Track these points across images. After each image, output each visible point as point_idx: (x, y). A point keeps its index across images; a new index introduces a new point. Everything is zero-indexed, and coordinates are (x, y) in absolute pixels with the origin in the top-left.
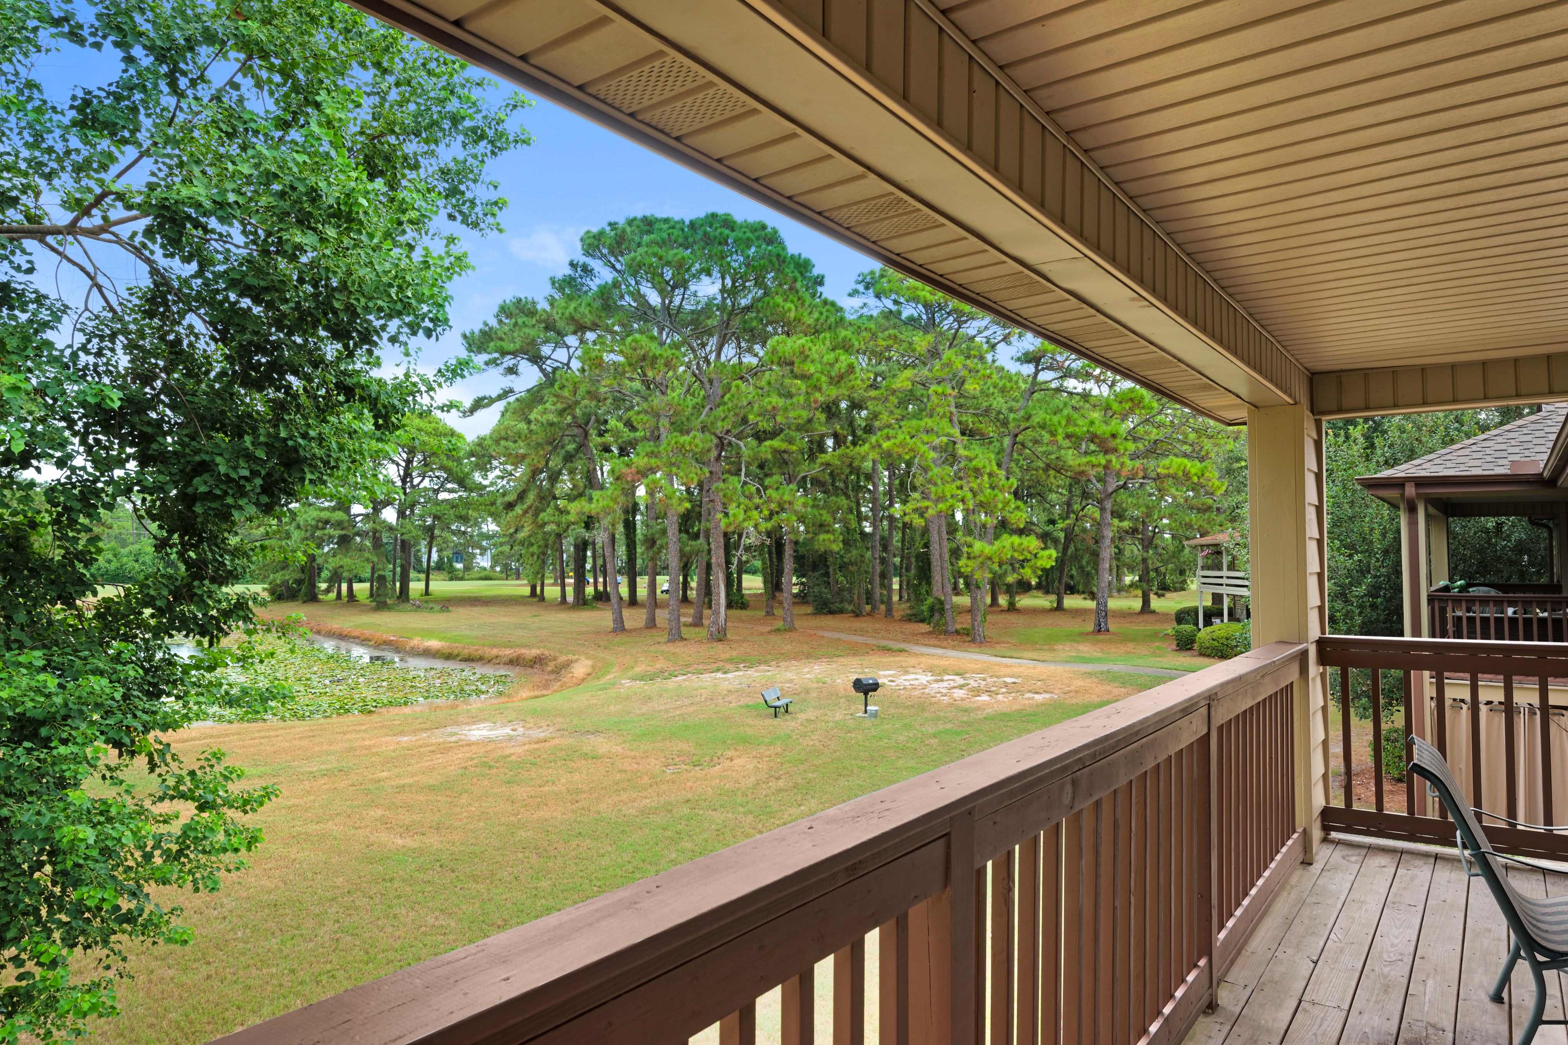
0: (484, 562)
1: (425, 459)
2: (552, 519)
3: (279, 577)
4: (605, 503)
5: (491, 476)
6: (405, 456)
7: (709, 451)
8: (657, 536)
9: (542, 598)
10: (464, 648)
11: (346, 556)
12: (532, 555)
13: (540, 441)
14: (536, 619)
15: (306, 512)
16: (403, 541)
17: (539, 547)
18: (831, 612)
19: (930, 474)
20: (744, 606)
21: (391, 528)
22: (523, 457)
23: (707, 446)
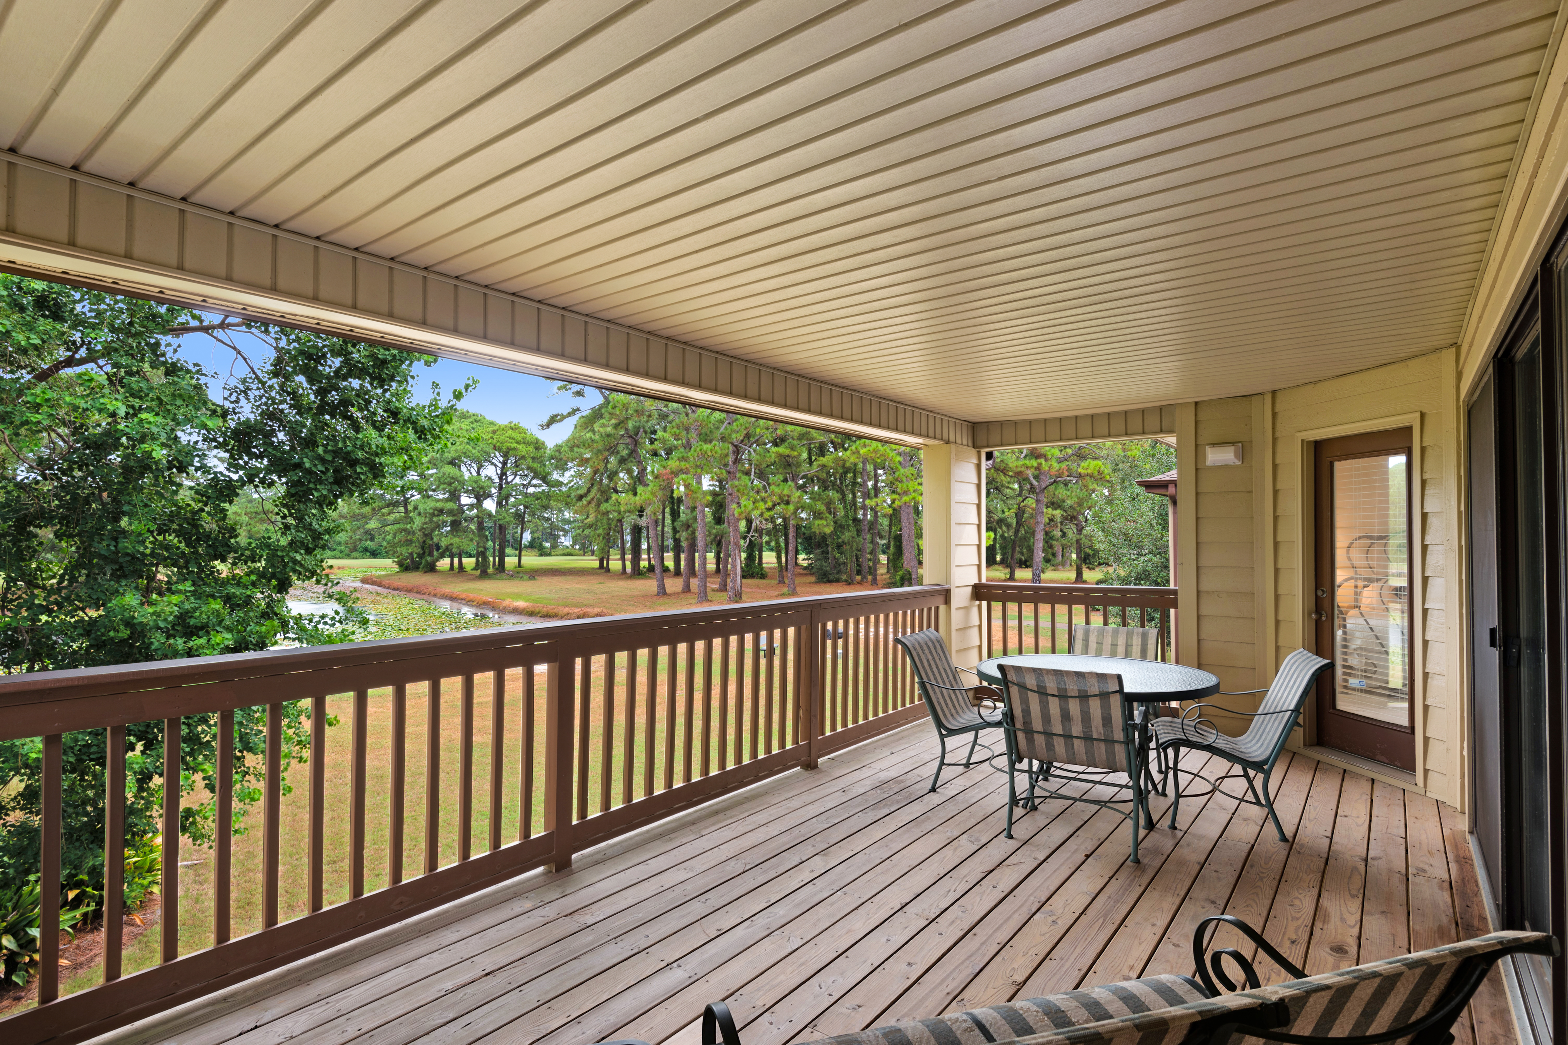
0: (566, 541)
1: (516, 462)
2: (613, 508)
3: (404, 551)
4: (647, 496)
5: (568, 474)
6: (501, 459)
7: (727, 455)
8: (690, 521)
9: (608, 570)
10: (543, 607)
11: (455, 536)
12: (599, 536)
13: (600, 448)
14: (601, 586)
15: (425, 503)
16: (500, 525)
17: (604, 529)
18: (830, 581)
19: (897, 474)
20: (763, 576)
21: (490, 515)
22: (587, 460)
23: (725, 452)
